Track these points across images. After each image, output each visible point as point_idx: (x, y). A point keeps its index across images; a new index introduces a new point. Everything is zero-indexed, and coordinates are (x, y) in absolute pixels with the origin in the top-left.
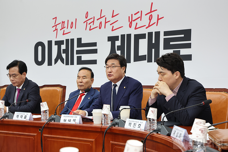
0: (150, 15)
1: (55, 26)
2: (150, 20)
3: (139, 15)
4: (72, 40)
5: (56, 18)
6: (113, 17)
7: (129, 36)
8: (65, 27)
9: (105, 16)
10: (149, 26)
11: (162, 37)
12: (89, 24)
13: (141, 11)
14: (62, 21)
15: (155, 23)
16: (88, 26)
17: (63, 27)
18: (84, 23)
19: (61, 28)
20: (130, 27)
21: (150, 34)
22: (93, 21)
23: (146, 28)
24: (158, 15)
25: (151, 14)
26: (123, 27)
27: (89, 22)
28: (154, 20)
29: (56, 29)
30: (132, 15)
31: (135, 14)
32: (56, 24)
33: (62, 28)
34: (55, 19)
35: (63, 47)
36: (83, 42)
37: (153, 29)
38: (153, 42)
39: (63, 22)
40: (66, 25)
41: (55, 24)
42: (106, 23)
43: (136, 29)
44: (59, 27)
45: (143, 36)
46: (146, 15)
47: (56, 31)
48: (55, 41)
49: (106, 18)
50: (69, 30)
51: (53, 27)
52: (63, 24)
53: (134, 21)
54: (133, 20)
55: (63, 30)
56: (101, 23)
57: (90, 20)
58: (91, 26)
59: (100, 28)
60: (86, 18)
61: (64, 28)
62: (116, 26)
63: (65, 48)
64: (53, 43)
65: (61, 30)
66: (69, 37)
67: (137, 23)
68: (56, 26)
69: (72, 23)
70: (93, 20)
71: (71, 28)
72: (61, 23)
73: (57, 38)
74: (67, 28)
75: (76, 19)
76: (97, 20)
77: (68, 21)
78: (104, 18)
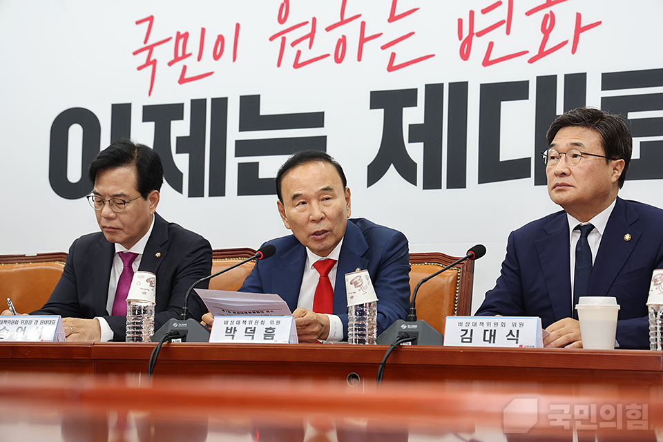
0: (546, 17)
1: (147, 51)
2: (546, 32)
3: (500, 13)
4: (220, 105)
5: (151, 19)
6: (393, 18)
7: (459, 90)
8: (190, 54)
9: (360, 15)
10: (542, 53)
11: (595, 95)
12: (293, 44)
14: (178, 33)
15: (566, 42)
16: (290, 53)
17: (180, 54)
18: (271, 39)
19: (172, 58)
20: (465, 56)
21: (546, 84)
22: (311, 36)
23: (531, 61)
24: (579, 16)
25: (551, 12)
26: (434, 55)
27: (291, 37)
28: (563, 30)
29: (151, 63)
30: (472, 13)
31: (484, 11)
32: (150, 43)
33: (177, 59)
34: (147, 23)
36: (265, 110)
37: (559, 66)
39: (179, 36)
40: (193, 47)
41: (145, 42)
42: (363, 40)
43: (487, 62)
44: (163, 54)
45: (517, 90)
46: (528, 14)
47: (151, 67)
48: (145, 108)
49: (363, 24)
50: (208, 63)
51: (135, 53)
52: (181, 41)
53: (480, 34)
54: (476, 31)
55: (179, 66)
56: (343, 41)
57: (296, 30)
58: (299, 53)
59: (339, 60)
60: (281, 21)
61: (185, 56)
62: (404, 52)
63: (187, 133)
64: (137, 114)
65: (170, 64)
66: (207, 91)
67: (491, 44)
68: (151, 48)
69: (221, 39)
70: (310, 32)
71: (216, 57)
72: (173, 42)
73: (152, 93)
74: (199, 59)
75: (238, 26)
76: (328, 29)
77: (203, 30)
78: (358, 22)
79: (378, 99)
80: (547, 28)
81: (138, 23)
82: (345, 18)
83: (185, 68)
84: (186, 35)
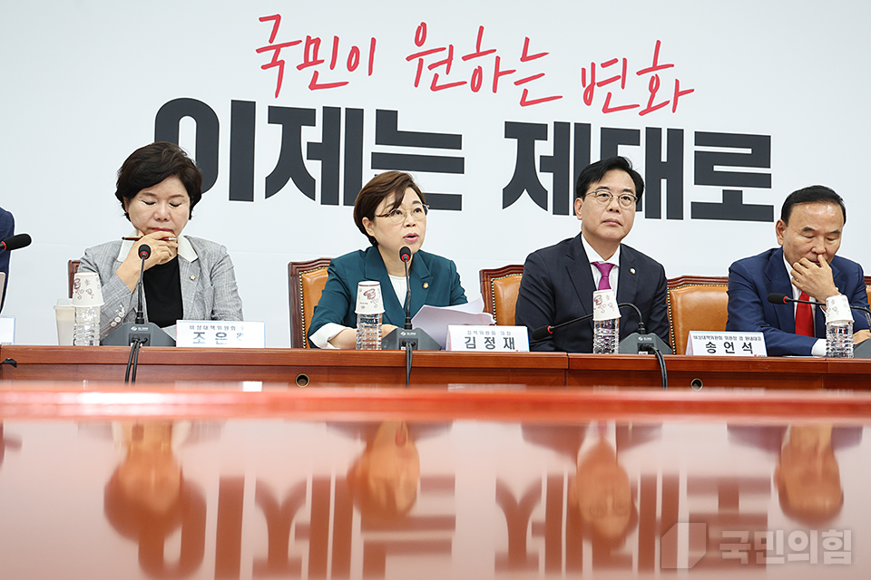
0: (653, 77)
1: (274, 51)
2: (653, 91)
4: (356, 116)
5: (277, 18)
6: (525, 58)
7: (584, 130)
8: (323, 61)
9: (495, 50)
10: (650, 109)
11: (690, 149)
12: (431, 67)
13: (625, 60)
14: (308, 37)
16: (427, 76)
17: (311, 59)
18: (409, 59)
19: (302, 62)
20: (588, 102)
21: (653, 134)
22: (449, 61)
23: (641, 113)
24: (677, 81)
25: (656, 75)
26: (562, 97)
27: (429, 60)
28: (666, 92)
29: (278, 63)
30: (593, 65)
31: (604, 65)
32: (275, 43)
33: (307, 64)
34: (274, 21)
35: (312, 134)
36: (403, 125)
37: (663, 120)
38: (664, 159)
39: (309, 40)
40: (325, 52)
41: (271, 41)
42: (498, 74)
43: (606, 110)
44: (292, 56)
45: (631, 137)
46: (639, 73)
47: (277, 68)
48: (271, 108)
50: (341, 72)
51: (258, 51)
52: (312, 46)
53: (600, 84)
54: (596, 81)
55: (310, 71)
56: (478, 71)
57: (434, 54)
58: (436, 76)
59: (475, 88)
60: (419, 43)
61: (316, 62)
62: (536, 89)
63: (319, 140)
64: (261, 116)
65: (300, 67)
66: (341, 100)
67: (609, 95)
68: (278, 48)
69: (355, 51)
70: (447, 58)
71: (351, 68)
72: (303, 45)
73: (279, 95)
74: (332, 67)
75: (373, 41)
76: (465, 58)
77: (336, 39)
78: (493, 56)
79: (512, 129)
80: (654, 87)
81: (262, 19)
82: (481, 51)
83: (316, 74)
84: (318, 41)
